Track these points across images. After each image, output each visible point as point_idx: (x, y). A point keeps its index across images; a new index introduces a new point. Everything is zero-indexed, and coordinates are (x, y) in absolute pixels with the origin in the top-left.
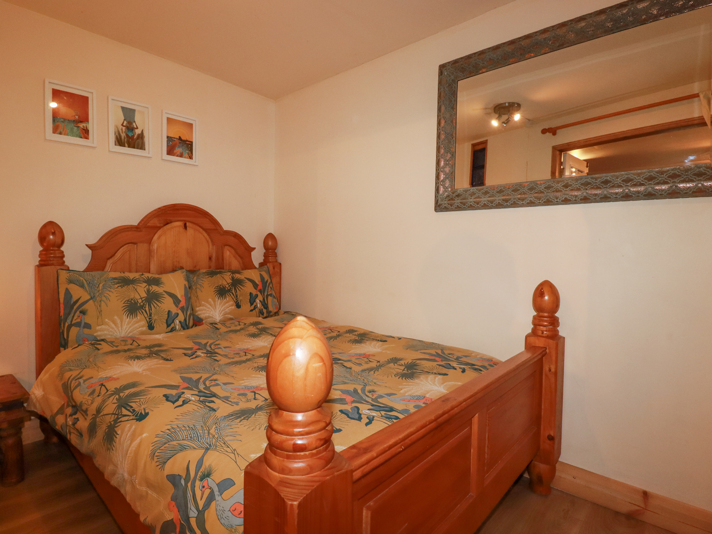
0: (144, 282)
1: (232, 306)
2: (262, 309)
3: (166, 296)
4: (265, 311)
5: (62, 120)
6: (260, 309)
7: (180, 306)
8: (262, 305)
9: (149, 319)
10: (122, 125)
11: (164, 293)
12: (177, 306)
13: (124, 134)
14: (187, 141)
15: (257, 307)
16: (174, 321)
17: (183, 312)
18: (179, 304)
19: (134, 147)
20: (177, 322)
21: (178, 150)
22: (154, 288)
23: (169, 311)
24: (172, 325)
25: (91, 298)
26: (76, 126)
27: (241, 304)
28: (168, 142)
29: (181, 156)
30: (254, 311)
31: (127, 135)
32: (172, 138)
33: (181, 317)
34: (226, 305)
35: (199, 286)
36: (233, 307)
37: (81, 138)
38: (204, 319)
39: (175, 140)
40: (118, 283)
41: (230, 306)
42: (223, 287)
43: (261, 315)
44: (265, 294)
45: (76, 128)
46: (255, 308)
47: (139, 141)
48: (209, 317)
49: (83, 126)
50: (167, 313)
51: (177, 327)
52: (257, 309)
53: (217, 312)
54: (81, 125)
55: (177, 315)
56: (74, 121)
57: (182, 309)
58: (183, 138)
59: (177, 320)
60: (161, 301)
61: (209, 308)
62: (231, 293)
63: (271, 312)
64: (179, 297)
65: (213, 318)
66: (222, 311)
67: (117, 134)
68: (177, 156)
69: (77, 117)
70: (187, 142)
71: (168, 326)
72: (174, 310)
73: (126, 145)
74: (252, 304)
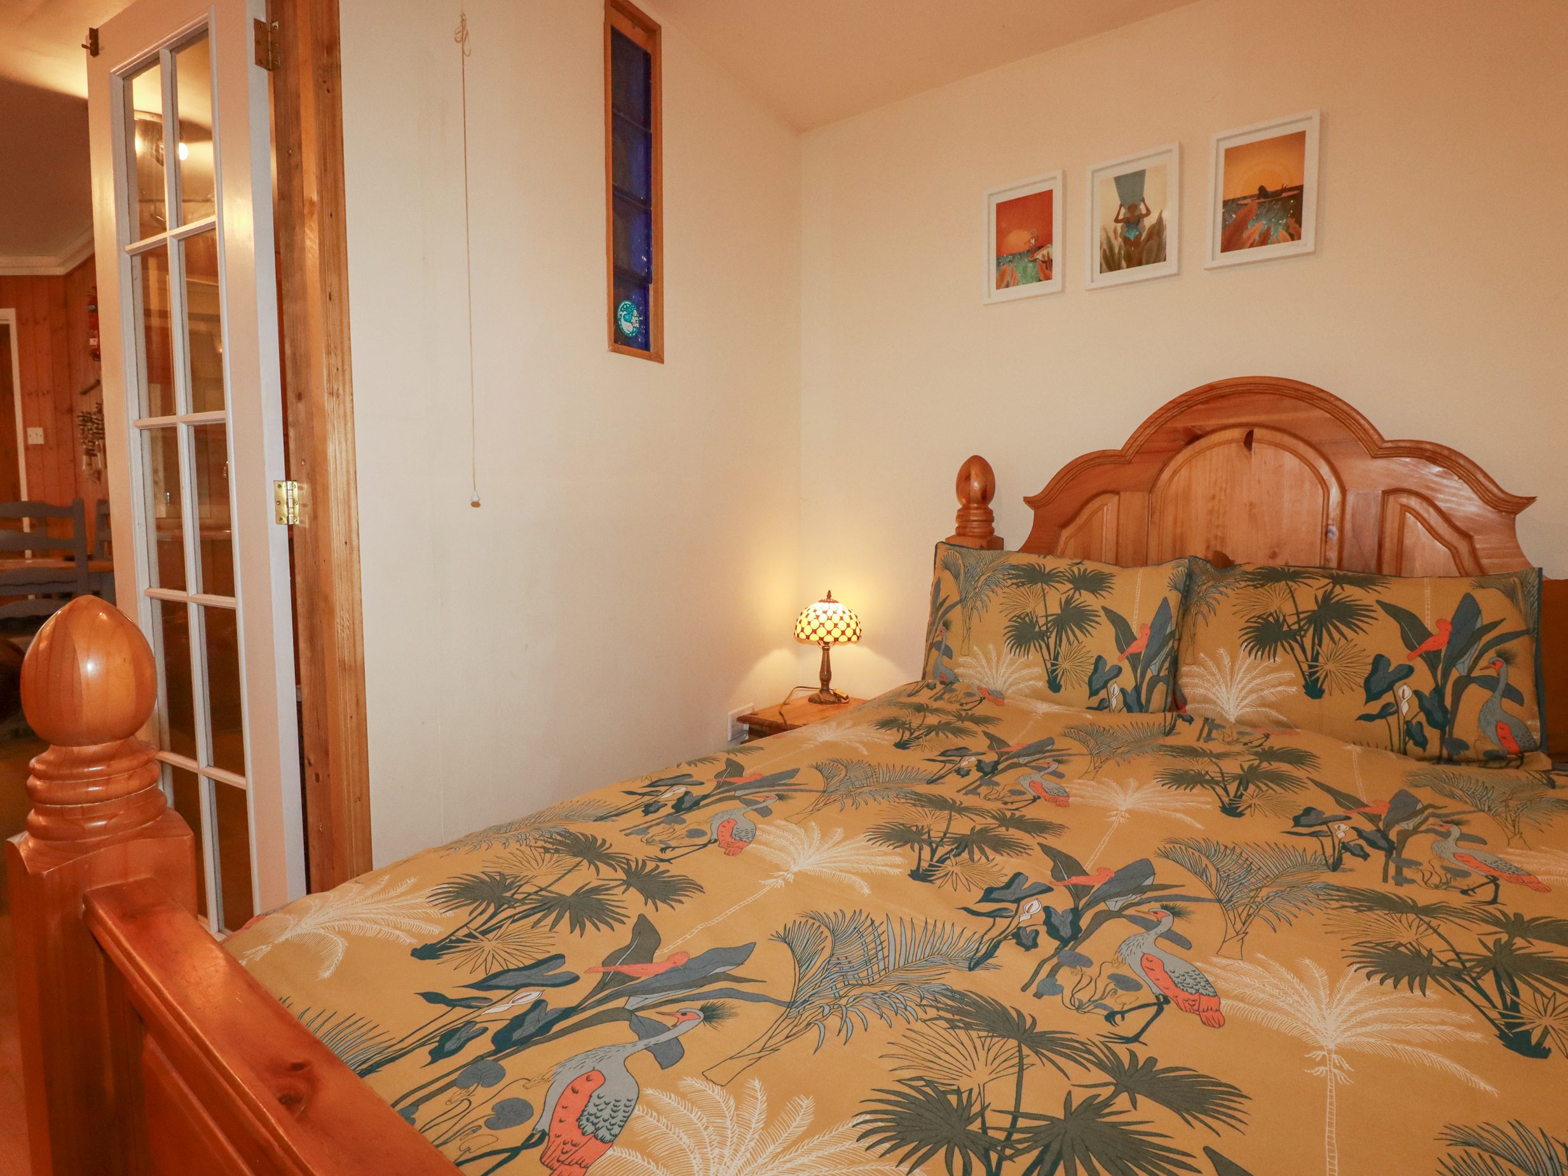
0: (1070, 581)
1: (1290, 683)
2: (1420, 723)
3: (1103, 618)
4: (1432, 734)
5: (1010, 257)
6: (1407, 723)
7: (1133, 648)
8: (1422, 708)
9: (1053, 665)
10: (1117, 220)
11: (1102, 613)
12: (1121, 650)
13: (1120, 240)
14: (1284, 190)
15: (1397, 712)
16: (1109, 685)
17: (1134, 669)
18: (1128, 645)
19: (1140, 264)
20: (1115, 688)
21: (1255, 228)
22: (1086, 598)
23: (1099, 658)
24: (1103, 694)
25: (961, 601)
26: (1031, 261)
27: (1325, 687)
28: (1227, 216)
29: (1264, 240)
30: (1378, 722)
31: (1126, 240)
32: (1239, 199)
33: (1127, 680)
34: (1268, 678)
35: (1204, 608)
36: (1294, 689)
37: (1040, 281)
38: (1189, 699)
39: (1248, 201)
40: (1017, 577)
41: (1280, 684)
42: (1277, 620)
43: (1411, 742)
44: (1455, 674)
45: (1031, 265)
46: (1384, 713)
47: (1153, 243)
48: (1206, 700)
49: (1043, 256)
50: (1093, 661)
51: (1114, 702)
52: (1392, 719)
53: (1233, 691)
54: (1039, 256)
55: (1119, 671)
56: (1028, 251)
57: (1134, 660)
58: (1271, 188)
59: (1115, 685)
60: (1088, 631)
61: (1213, 675)
62: (1294, 644)
63: (1463, 745)
64: (1135, 629)
65: (1218, 705)
66: (1252, 691)
67: (1105, 247)
68: (1252, 246)
69: (1033, 241)
70: (1284, 195)
71: (1093, 693)
72: (1113, 658)
73: (1124, 263)
74: (1371, 696)
